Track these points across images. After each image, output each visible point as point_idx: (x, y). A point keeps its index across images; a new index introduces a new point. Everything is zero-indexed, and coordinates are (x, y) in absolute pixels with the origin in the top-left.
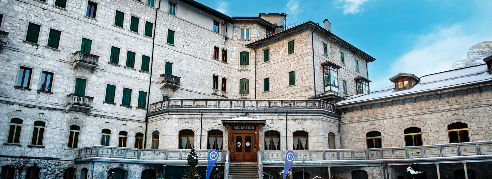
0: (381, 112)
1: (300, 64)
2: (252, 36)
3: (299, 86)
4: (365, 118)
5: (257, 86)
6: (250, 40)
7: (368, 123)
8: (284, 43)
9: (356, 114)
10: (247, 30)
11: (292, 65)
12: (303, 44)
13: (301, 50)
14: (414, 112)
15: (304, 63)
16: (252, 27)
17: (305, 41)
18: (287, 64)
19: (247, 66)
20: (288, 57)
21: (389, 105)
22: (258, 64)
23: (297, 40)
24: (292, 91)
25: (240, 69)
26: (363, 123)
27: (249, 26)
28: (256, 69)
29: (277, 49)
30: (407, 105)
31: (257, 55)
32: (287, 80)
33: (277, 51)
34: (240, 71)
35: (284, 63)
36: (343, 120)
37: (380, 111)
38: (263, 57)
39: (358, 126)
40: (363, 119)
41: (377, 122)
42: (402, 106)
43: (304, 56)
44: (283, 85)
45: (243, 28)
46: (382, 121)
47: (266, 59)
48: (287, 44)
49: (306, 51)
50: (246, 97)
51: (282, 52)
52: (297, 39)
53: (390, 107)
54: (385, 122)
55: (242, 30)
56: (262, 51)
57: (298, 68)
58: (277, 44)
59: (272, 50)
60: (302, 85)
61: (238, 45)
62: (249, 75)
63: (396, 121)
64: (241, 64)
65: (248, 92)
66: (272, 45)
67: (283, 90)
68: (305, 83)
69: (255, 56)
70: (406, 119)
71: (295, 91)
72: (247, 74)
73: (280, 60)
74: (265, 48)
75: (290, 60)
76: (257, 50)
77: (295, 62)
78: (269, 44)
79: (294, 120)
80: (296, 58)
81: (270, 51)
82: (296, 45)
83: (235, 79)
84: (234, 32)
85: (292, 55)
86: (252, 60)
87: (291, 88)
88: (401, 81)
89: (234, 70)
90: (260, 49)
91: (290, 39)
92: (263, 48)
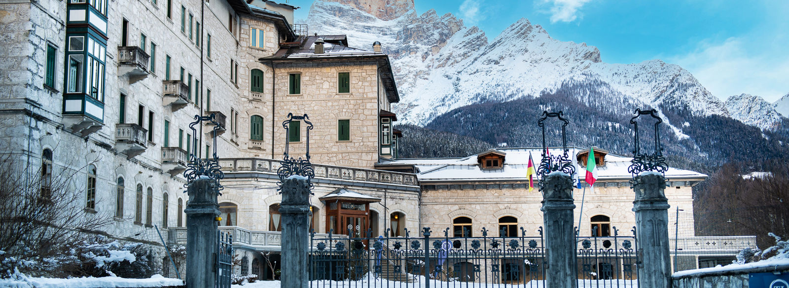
0: (474, 195)
1: (360, 111)
2: (268, 45)
3: (357, 144)
4: (453, 200)
5: (275, 130)
6: (265, 51)
7: (456, 207)
8: (333, 73)
9: (441, 194)
10: (262, 31)
11: (344, 110)
12: (366, 84)
13: (361, 91)
14: (512, 200)
15: (366, 112)
16: (268, 29)
17: (369, 79)
18: (337, 108)
19: (261, 94)
20: (337, 96)
21: (484, 188)
22: (279, 94)
23: (356, 75)
24: (344, 149)
25: (251, 98)
26: (450, 206)
27: (264, 26)
28: (274, 102)
29: (317, 77)
30: (504, 191)
31: (276, 80)
32: (335, 131)
33: (318, 81)
34: (250, 101)
35: (330, 104)
36: (424, 200)
37: (472, 193)
38: (288, 85)
39: (443, 209)
40: (450, 200)
41: (467, 207)
42: (498, 191)
43: (366, 101)
44: (328, 138)
45: (256, 27)
46: (473, 206)
47: (295, 88)
48: (336, 75)
49: (370, 95)
50: (259, 146)
51: (326, 85)
52: (356, 73)
53: (485, 191)
54: (478, 207)
55: (254, 29)
56: (286, 74)
57: (356, 117)
58: (318, 70)
59: (307, 78)
60: (362, 144)
61: (247, 55)
62: (265, 111)
63: (491, 208)
64: (253, 90)
65: (261, 139)
66: (307, 70)
67: (327, 145)
68: (367, 140)
69: (272, 80)
70: (502, 206)
71: (349, 149)
72: (261, 107)
73: (322, 97)
74: (293, 70)
75: (342, 103)
76: (277, 71)
77: (351, 106)
78: (301, 67)
79: (392, 198)
80: (352, 102)
81: (304, 79)
82: (353, 81)
83: (245, 115)
84: (242, 31)
85: (346, 96)
86: (267, 86)
87: (343, 144)
88: (489, 158)
89: (243, 99)
90: (283, 70)
91: (343, 69)
92: (288, 70)
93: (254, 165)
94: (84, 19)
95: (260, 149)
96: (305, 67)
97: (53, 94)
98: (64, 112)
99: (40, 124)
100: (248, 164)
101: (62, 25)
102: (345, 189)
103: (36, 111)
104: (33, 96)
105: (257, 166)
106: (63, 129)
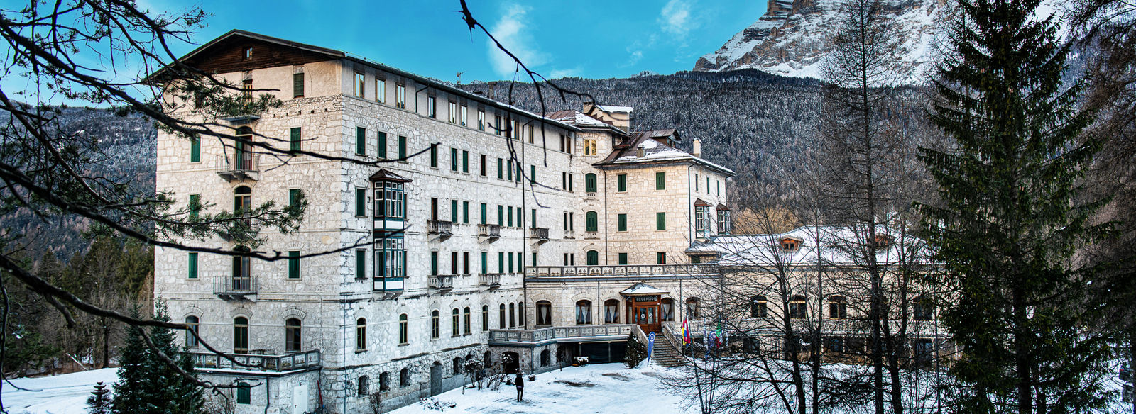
1: (674, 205)
2: (600, 152)
3: (671, 233)
5: (608, 222)
6: (598, 157)
8: (652, 172)
9: (740, 277)
10: (594, 142)
11: (661, 205)
12: (678, 182)
13: (674, 188)
15: (679, 206)
16: (599, 138)
17: (680, 177)
18: (655, 202)
19: (595, 193)
20: (655, 193)
22: (609, 192)
23: (670, 174)
24: (661, 237)
25: (586, 198)
27: (596, 136)
28: (606, 199)
29: (639, 177)
31: (607, 181)
32: (654, 222)
33: (640, 180)
34: (586, 200)
35: (649, 199)
36: (726, 281)
38: (617, 184)
43: (679, 196)
44: (648, 228)
45: (589, 138)
47: (622, 187)
48: (654, 175)
49: (682, 191)
50: (594, 236)
51: (646, 183)
52: (669, 172)
55: (587, 141)
56: (615, 176)
57: (670, 210)
58: (639, 171)
59: (631, 178)
60: (675, 232)
61: (582, 163)
62: (598, 207)
64: (587, 191)
65: (596, 230)
66: (631, 171)
67: (648, 234)
68: (679, 230)
69: (604, 180)
71: (665, 237)
72: (595, 204)
73: (643, 194)
74: (620, 172)
75: (659, 198)
76: (608, 173)
77: (667, 201)
78: (626, 169)
79: (687, 286)
80: (667, 197)
81: (629, 179)
82: (667, 179)
83: (581, 212)
84: (577, 144)
85: (662, 192)
86: (600, 186)
87: (661, 232)
88: (787, 242)
89: (579, 200)
90: (612, 172)
91: (659, 170)
92: (616, 172)
93: (562, 272)
94: (382, 227)
95: (595, 238)
96: (630, 168)
97: (364, 281)
98: (374, 290)
99: (353, 305)
100: (559, 271)
101: (370, 233)
102: (642, 284)
103: (350, 298)
104: (347, 289)
105: (565, 272)
106: (374, 301)
